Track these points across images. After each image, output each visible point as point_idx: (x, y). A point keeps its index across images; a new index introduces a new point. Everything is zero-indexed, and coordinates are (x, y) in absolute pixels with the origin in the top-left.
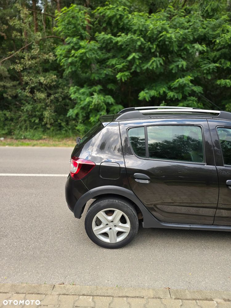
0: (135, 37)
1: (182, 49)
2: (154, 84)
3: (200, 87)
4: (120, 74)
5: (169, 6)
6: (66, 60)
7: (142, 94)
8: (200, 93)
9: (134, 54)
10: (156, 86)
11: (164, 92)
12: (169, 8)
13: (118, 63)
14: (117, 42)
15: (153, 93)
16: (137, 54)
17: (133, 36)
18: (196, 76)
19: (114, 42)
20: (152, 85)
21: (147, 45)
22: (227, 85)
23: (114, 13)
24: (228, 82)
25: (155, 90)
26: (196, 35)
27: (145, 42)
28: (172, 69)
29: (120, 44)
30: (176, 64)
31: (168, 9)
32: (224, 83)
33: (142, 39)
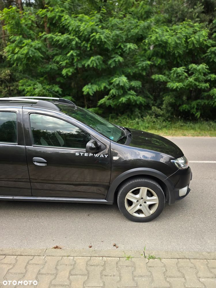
0: (71, 37)
1: (117, 47)
2: (97, 79)
3: (138, 81)
4: (65, 70)
5: (102, 9)
6: (12, 56)
7: (85, 89)
8: (139, 87)
9: (72, 52)
10: (99, 81)
11: (105, 87)
12: (102, 10)
13: (62, 60)
14: (58, 41)
15: (95, 88)
16: (75, 51)
17: (69, 36)
18: (134, 71)
19: (55, 40)
20: (96, 80)
21: (83, 44)
22: (160, 79)
23: (54, 15)
24: (161, 77)
25: (98, 85)
26: (130, 35)
27: (80, 42)
28: (110, 65)
29: (60, 42)
30: (113, 60)
31: (101, 12)
32: (158, 77)
33: (77, 39)
